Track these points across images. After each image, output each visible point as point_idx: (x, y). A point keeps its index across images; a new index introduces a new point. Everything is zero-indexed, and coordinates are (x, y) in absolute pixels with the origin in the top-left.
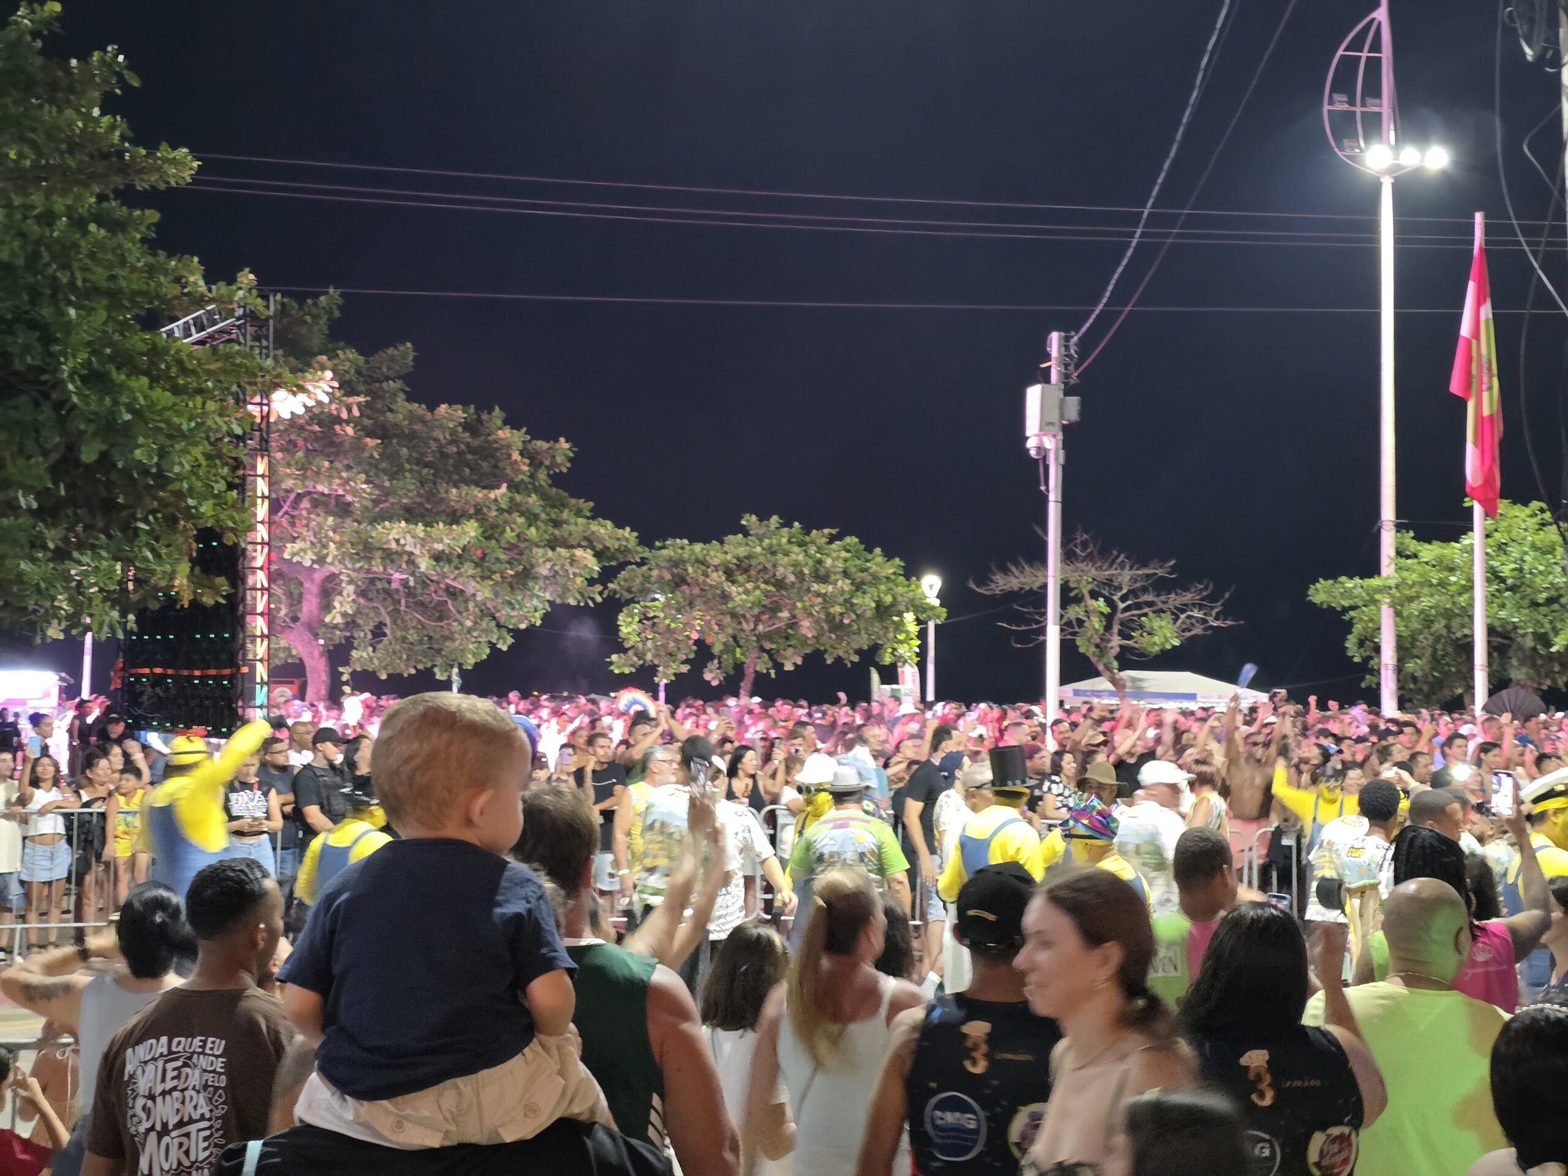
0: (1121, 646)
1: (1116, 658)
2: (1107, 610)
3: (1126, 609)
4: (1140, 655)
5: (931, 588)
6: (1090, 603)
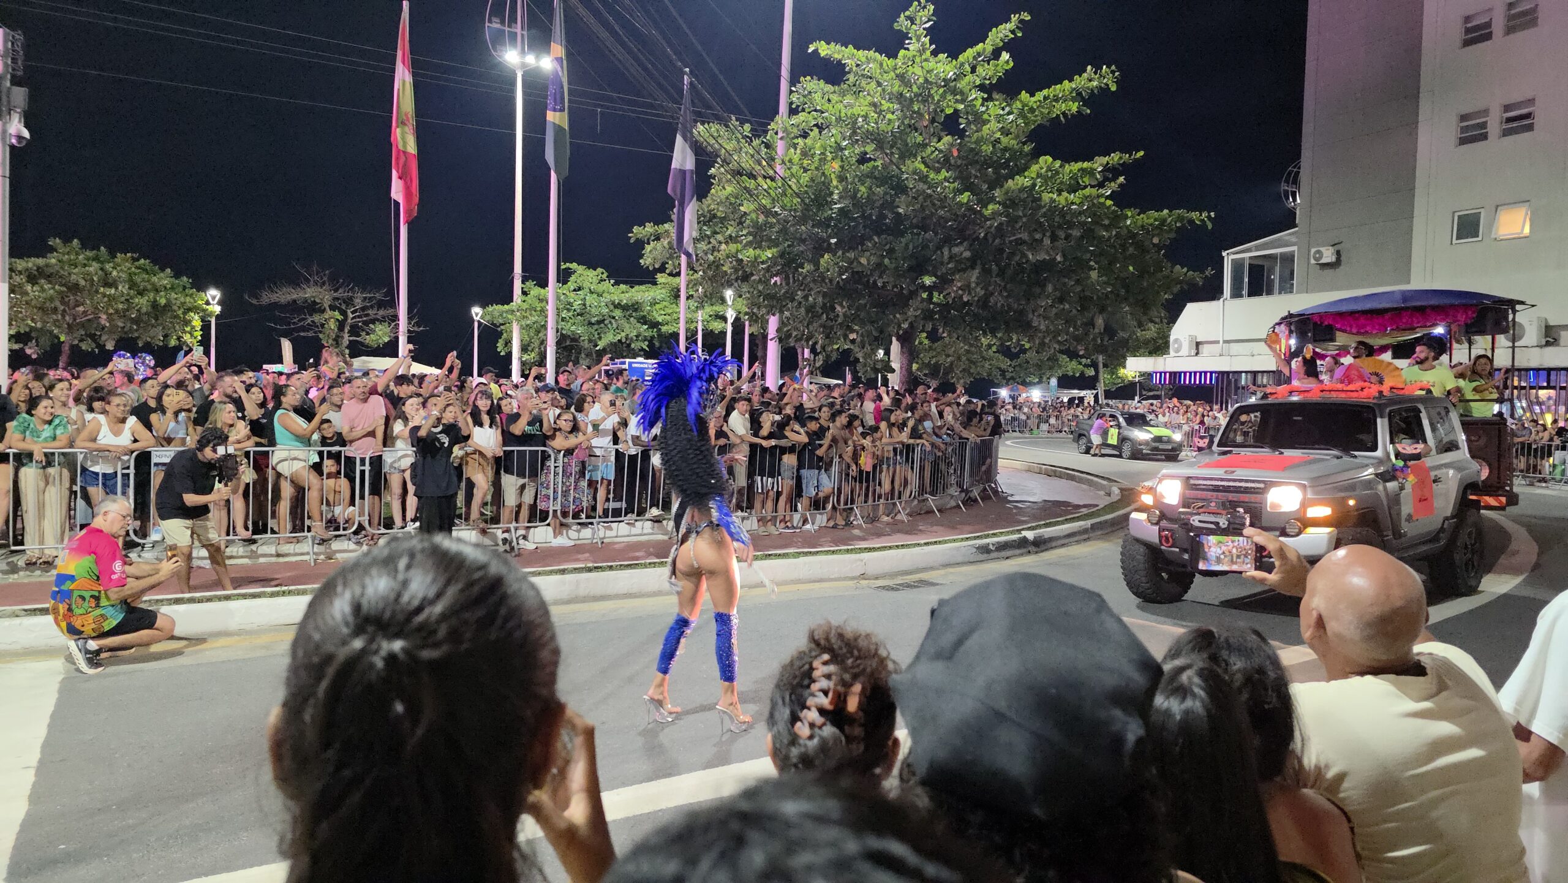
0: (350, 341)
1: (347, 347)
2: (340, 317)
3: (353, 319)
4: (367, 347)
5: (214, 298)
6: (329, 313)
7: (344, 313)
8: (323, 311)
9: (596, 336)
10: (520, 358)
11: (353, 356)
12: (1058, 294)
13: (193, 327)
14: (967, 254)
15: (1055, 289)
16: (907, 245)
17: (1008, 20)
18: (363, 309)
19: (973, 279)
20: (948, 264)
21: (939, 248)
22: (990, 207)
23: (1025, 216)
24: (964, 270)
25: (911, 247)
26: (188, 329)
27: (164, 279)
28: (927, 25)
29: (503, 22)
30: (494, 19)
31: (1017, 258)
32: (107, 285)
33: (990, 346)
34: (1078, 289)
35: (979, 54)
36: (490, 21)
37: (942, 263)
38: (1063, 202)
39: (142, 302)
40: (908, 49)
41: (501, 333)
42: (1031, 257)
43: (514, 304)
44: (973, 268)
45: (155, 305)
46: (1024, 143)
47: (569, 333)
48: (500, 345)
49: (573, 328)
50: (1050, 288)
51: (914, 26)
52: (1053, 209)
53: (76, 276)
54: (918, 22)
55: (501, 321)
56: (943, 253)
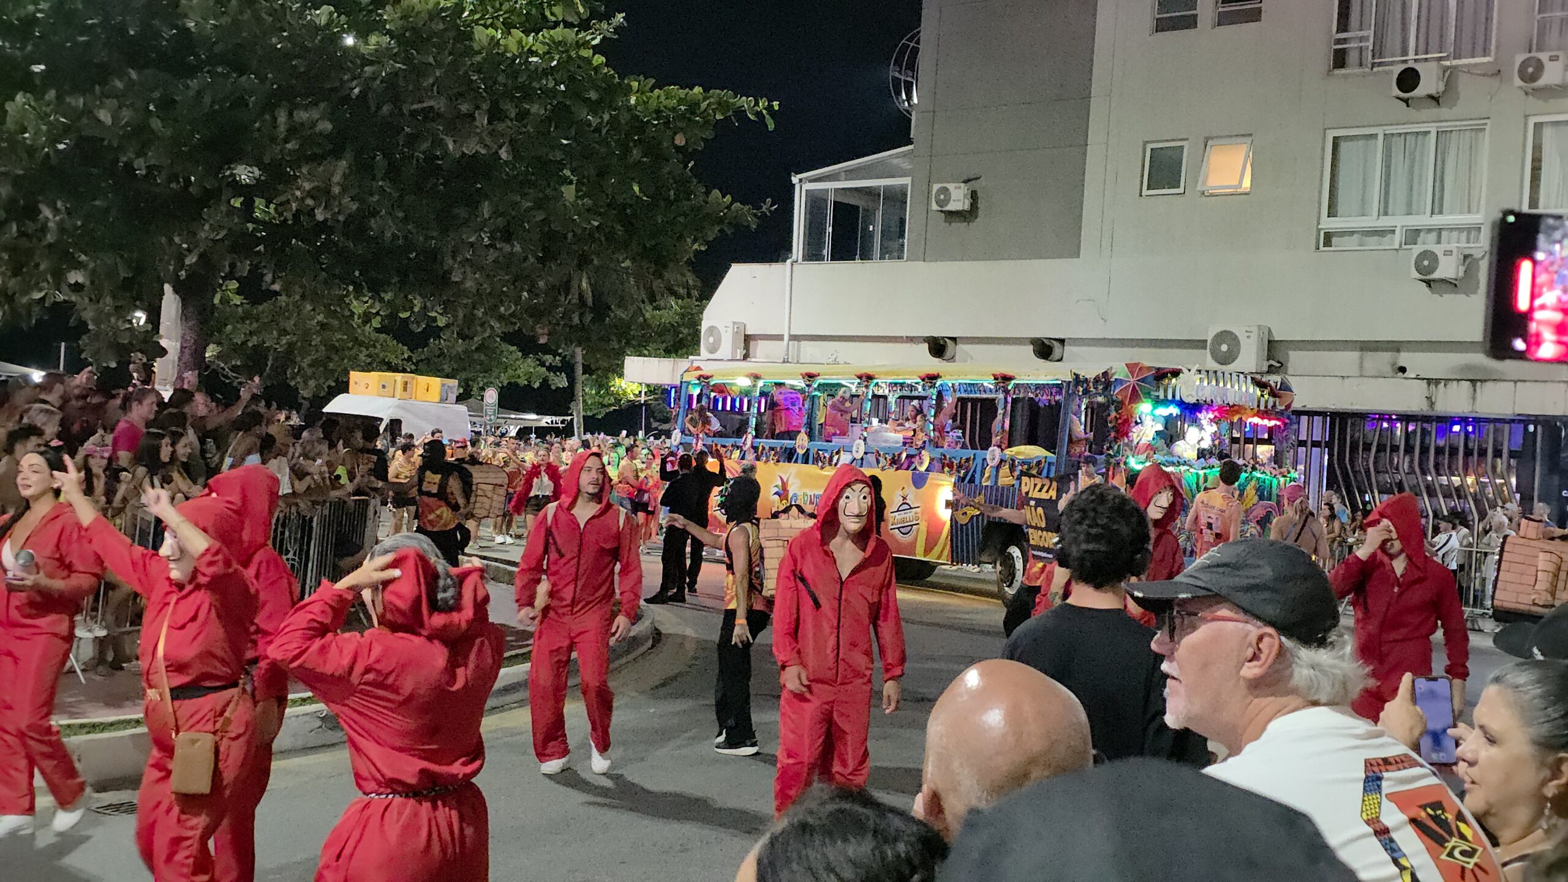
12: (501, 222)
14: (326, 126)
15: (496, 214)
16: (200, 95)
19: (337, 178)
20: (286, 141)
21: (269, 106)
22: (373, 39)
23: (439, 65)
24: (316, 159)
25: (207, 100)
31: (425, 146)
33: (367, 318)
34: (540, 216)
37: (273, 140)
38: (514, 49)
42: (451, 147)
44: (337, 153)
50: (486, 209)
52: (495, 57)
56: (275, 119)
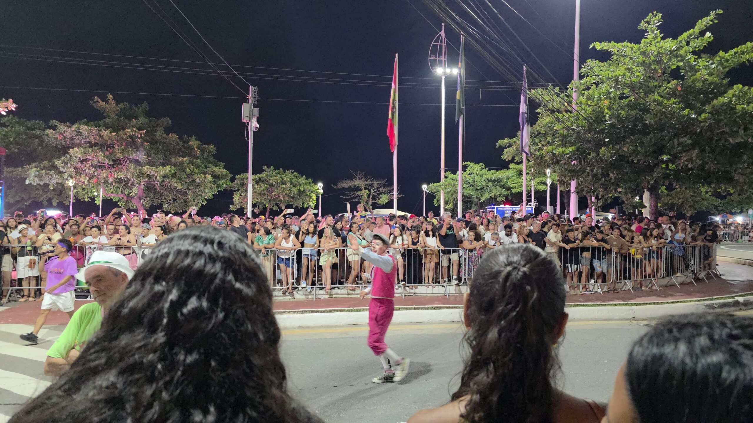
0: (373, 202)
1: (371, 205)
2: (368, 192)
3: (373, 193)
4: (379, 204)
5: (320, 187)
6: (364, 191)
7: (370, 191)
8: (361, 190)
9: (480, 195)
10: (444, 208)
11: (373, 209)
13: (313, 199)
14: (689, 142)
16: (651, 139)
17: (708, 15)
18: (377, 188)
19: (694, 155)
20: (678, 147)
21: (671, 139)
22: (703, 115)
23: (725, 118)
24: (688, 151)
25: (653, 140)
26: (311, 200)
27: (302, 180)
28: (658, 24)
29: (436, 57)
30: (432, 55)
31: (723, 142)
32: (283, 183)
33: (707, 192)
35: (691, 35)
36: (430, 57)
37: (674, 148)
39: (295, 190)
40: (647, 38)
41: (435, 197)
42: (731, 141)
43: (441, 182)
44: (694, 148)
45: (299, 191)
46: (723, 79)
47: (467, 195)
48: (435, 202)
49: (469, 192)
50: (745, 157)
51: (650, 26)
52: (744, 113)
53: (272, 181)
54: (652, 23)
55: (435, 191)
56: (673, 142)
